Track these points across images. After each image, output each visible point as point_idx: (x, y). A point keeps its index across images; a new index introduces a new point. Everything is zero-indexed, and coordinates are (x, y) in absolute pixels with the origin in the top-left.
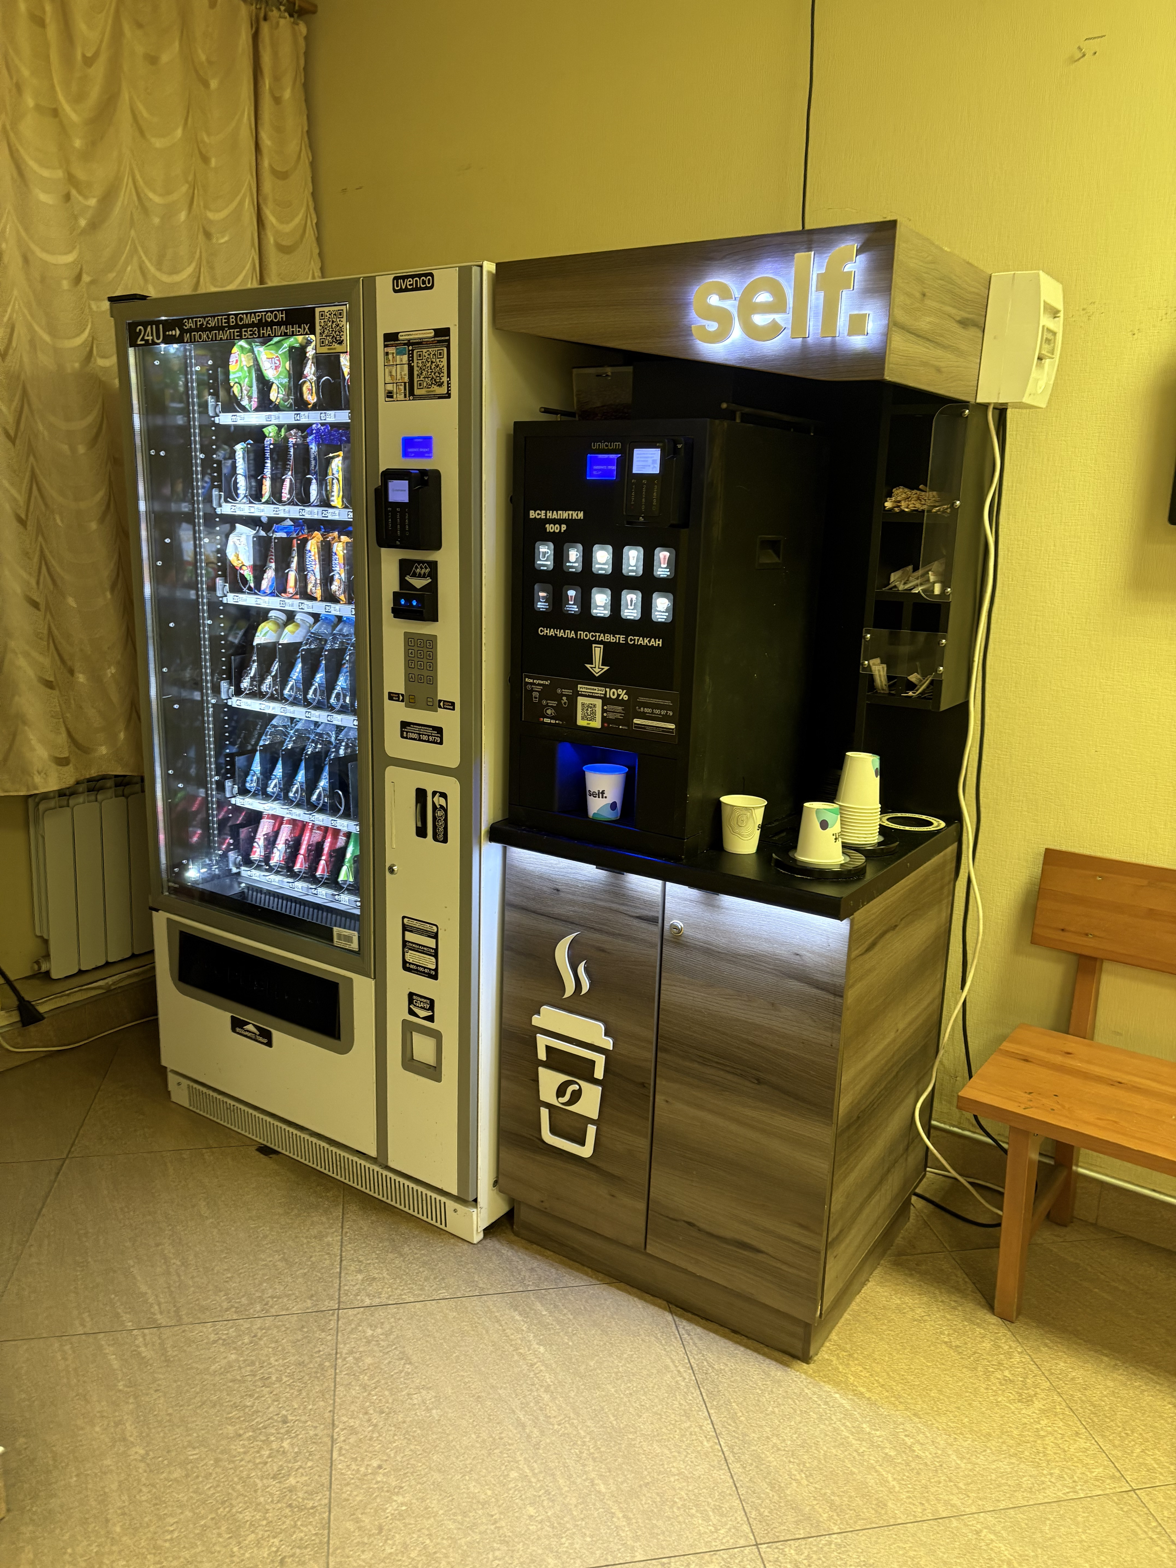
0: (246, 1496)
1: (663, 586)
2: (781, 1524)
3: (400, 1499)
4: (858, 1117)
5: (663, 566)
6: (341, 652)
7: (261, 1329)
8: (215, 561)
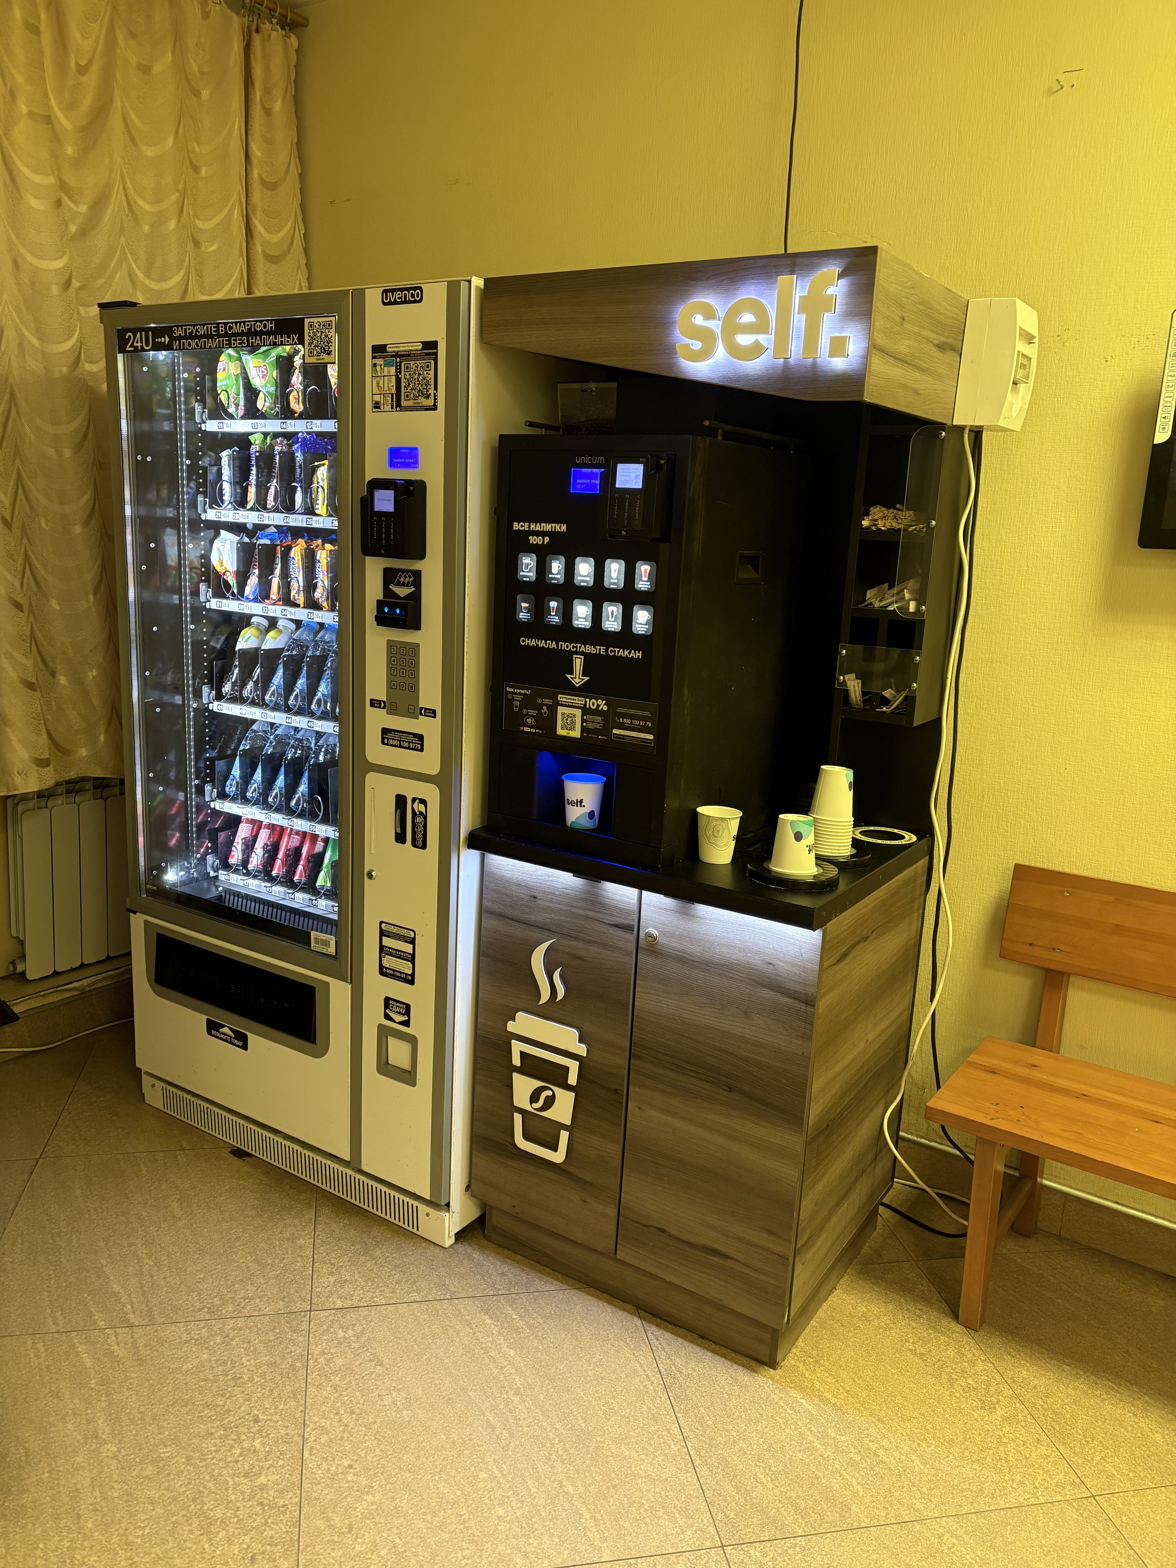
0: (217, 1494)
1: (644, 599)
2: (746, 1526)
3: (370, 1498)
4: (828, 1126)
5: (644, 579)
6: (324, 658)
7: (233, 1329)
8: (199, 567)
